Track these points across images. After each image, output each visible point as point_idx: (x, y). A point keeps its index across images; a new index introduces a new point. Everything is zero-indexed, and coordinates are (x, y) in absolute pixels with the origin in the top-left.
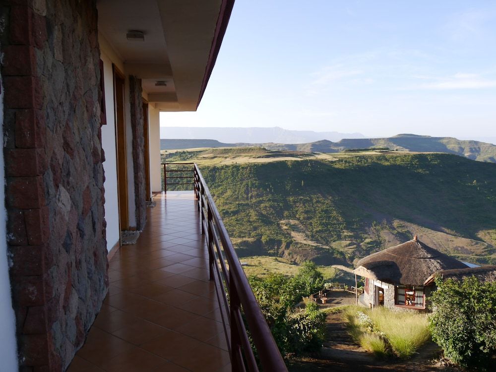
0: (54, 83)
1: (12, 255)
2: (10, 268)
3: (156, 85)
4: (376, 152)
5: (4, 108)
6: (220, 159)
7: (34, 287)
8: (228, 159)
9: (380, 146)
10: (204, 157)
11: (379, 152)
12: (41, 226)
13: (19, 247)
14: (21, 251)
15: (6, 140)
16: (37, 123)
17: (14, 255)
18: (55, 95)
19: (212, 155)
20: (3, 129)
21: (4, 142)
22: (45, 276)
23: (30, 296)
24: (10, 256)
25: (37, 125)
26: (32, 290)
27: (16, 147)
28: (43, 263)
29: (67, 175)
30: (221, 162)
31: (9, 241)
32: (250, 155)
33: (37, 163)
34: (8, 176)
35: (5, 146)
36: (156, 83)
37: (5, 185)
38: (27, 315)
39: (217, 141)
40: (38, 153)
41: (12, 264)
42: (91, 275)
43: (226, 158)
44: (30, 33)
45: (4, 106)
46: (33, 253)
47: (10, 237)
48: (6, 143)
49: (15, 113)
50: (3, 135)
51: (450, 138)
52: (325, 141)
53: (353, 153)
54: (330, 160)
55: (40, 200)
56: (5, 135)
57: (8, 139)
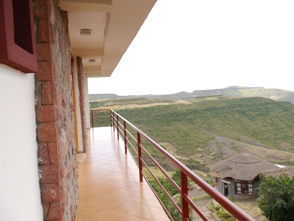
0: (58, 64)
1: (41, 171)
2: (40, 179)
3: (89, 61)
4: (215, 98)
5: (35, 81)
6: (119, 106)
7: (55, 190)
8: (123, 106)
9: (218, 94)
10: (107, 105)
11: (217, 98)
12: (58, 152)
13: (45, 166)
14: (46, 168)
15: (36, 100)
16: (54, 89)
17: (42, 171)
18: (59, 72)
19: (113, 104)
20: (35, 94)
21: (35, 102)
22: (60, 183)
23: (52, 196)
24: (40, 172)
25: (55, 91)
26: (53, 193)
27: (42, 105)
28: (59, 175)
29: (64, 120)
30: (119, 108)
31: (39, 162)
32: (137, 102)
33: (55, 113)
34: (38, 123)
35: (36, 104)
36: (89, 60)
37: (36, 128)
38: (49, 208)
39: (116, 95)
40: (55, 108)
41: (41, 177)
42: (73, 182)
43: (122, 105)
44: (50, 35)
45: (35, 80)
46: (54, 169)
47: (39, 160)
48: (36, 102)
49: (42, 84)
50: (34, 97)
51: (261, 87)
52: (183, 92)
53: (201, 99)
54: (187, 104)
55: (57, 136)
56: (36, 97)
57: (38, 100)
